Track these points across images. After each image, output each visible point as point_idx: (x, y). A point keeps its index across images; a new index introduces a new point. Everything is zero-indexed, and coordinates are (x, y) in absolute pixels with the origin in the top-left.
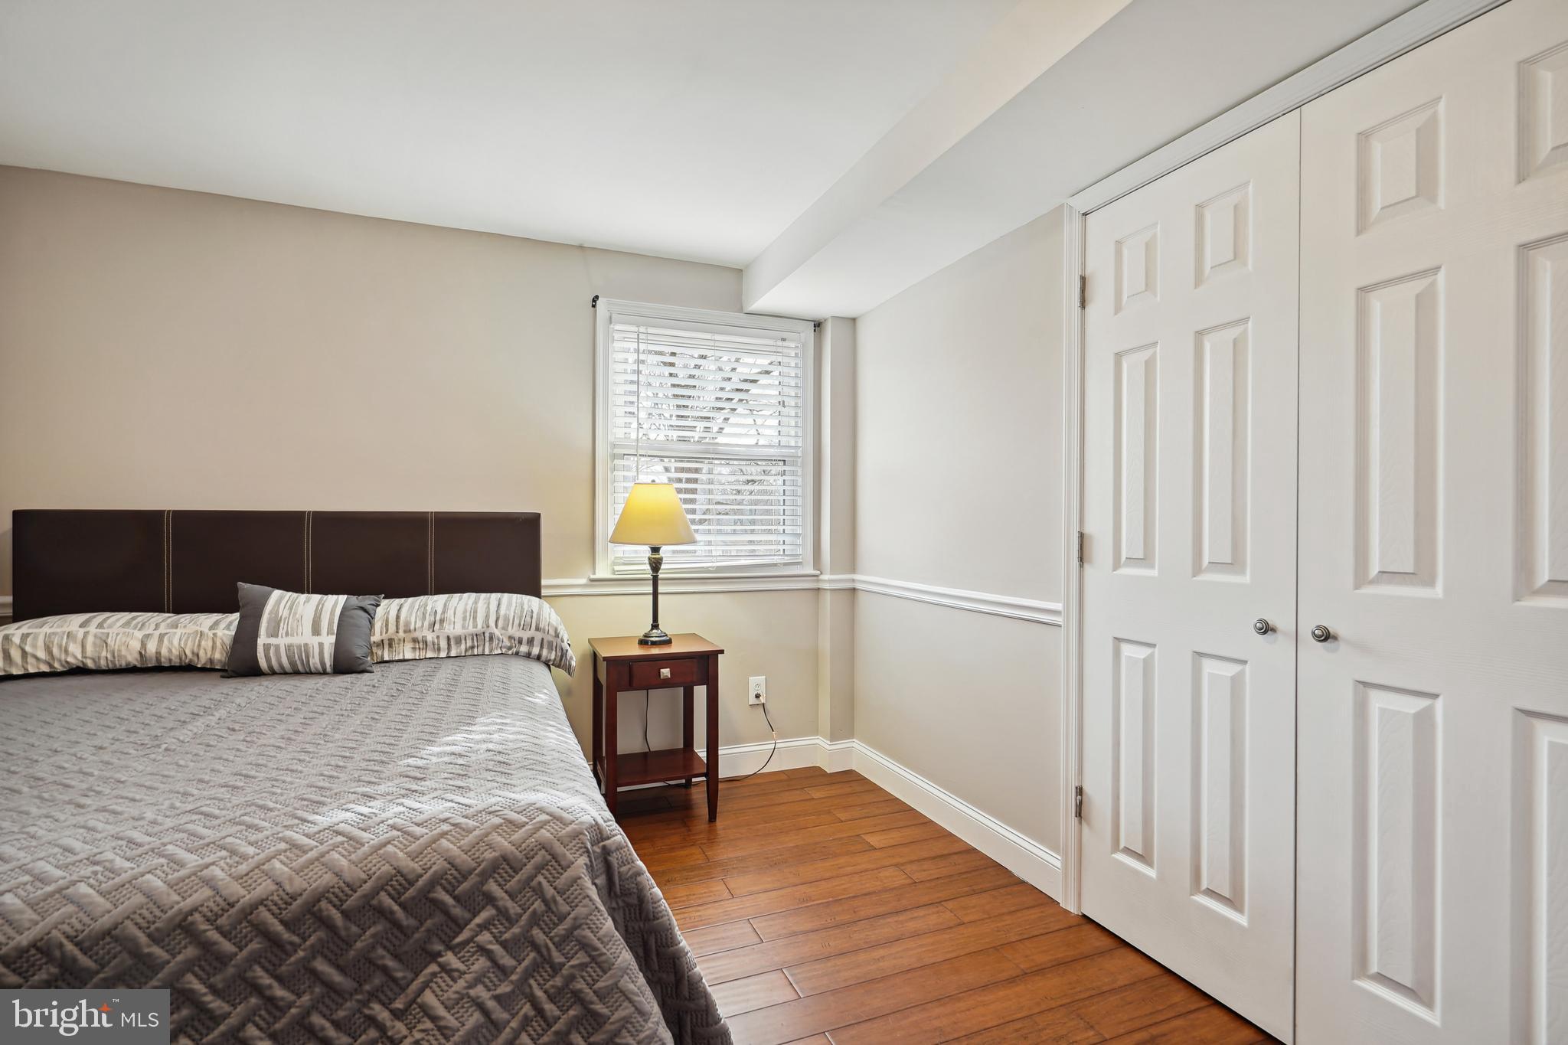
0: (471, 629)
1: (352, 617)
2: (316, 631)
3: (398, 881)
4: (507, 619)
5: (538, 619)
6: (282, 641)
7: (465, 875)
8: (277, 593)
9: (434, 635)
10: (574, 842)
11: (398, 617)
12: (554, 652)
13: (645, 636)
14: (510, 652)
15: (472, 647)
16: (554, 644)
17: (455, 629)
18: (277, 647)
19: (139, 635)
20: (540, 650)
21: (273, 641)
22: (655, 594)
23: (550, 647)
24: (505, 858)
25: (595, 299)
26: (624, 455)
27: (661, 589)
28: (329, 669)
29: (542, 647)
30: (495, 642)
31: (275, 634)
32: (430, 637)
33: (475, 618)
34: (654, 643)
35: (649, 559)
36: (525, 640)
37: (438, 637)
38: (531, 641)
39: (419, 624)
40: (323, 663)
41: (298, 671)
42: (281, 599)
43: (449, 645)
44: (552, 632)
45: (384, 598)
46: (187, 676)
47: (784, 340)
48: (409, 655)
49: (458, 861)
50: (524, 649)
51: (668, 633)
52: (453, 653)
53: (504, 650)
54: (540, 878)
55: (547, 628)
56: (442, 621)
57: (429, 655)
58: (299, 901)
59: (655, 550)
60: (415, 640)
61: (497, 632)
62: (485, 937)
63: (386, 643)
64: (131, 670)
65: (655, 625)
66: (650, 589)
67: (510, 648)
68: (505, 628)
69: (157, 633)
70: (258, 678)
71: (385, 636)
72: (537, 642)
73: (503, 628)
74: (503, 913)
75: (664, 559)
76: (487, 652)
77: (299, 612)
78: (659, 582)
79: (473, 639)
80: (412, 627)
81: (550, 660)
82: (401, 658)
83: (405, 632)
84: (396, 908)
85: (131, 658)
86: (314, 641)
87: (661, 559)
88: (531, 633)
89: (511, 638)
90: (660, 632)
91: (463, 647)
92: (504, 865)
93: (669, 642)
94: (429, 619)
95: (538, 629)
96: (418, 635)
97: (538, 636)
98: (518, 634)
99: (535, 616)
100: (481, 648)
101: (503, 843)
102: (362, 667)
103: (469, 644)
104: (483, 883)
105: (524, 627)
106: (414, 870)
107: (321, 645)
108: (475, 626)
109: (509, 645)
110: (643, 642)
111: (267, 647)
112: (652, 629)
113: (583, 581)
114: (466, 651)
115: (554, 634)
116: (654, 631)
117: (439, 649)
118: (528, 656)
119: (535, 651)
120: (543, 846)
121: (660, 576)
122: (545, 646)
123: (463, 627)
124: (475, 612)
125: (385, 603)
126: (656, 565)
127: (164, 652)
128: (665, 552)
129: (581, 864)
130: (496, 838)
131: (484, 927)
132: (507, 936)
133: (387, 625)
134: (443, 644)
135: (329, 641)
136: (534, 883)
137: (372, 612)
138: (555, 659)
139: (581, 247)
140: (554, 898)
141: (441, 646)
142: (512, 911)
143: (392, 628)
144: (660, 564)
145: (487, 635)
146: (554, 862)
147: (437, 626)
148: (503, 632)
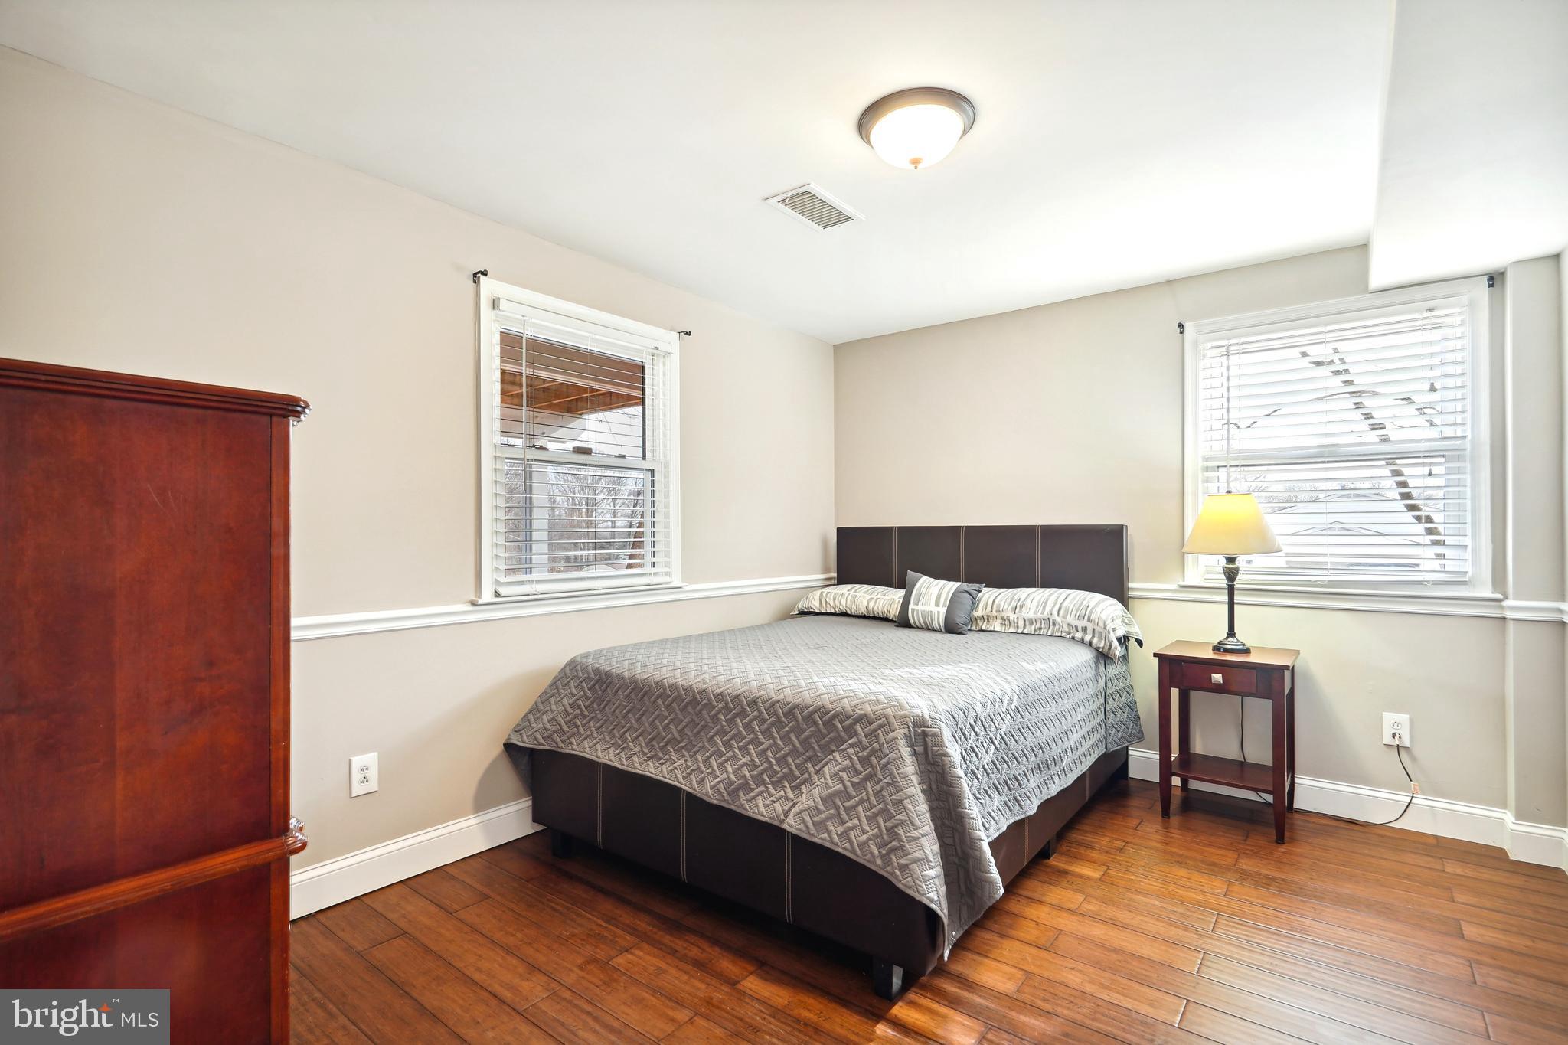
0: (1039, 615)
1: (959, 597)
2: (937, 604)
3: (822, 710)
4: (1067, 610)
5: (1091, 612)
6: (919, 608)
7: (848, 717)
8: (925, 578)
9: (1015, 616)
10: (902, 720)
11: (994, 601)
12: (1103, 642)
13: (1219, 643)
14: (1068, 636)
15: (1040, 629)
16: (1104, 635)
17: (1029, 614)
18: (918, 611)
19: (868, 597)
20: (1092, 638)
21: (916, 607)
22: (1231, 604)
23: (1100, 639)
24: (866, 715)
25: (1181, 326)
26: (1218, 467)
27: (1237, 598)
28: (943, 629)
29: (1093, 636)
30: (1057, 627)
31: (917, 604)
32: (1012, 617)
33: (1044, 607)
34: (1227, 651)
35: (1223, 567)
36: (1080, 629)
37: (1018, 618)
38: (1085, 630)
39: (1006, 607)
40: (940, 626)
41: (927, 628)
42: (925, 581)
43: (1025, 625)
44: (1101, 624)
45: (985, 587)
46: (885, 623)
47: (1431, 310)
48: (998, 628)
49: (846, 709)
50: (1079, 635)
51: (1245, 642)
52: (1025, 631)
53: (1063, 634)
54: (880, 731)
55: (1097, 620)
56: (1021, 607)
57: (1012, 630)
58: (790, 705)
59: (1231, 559)
60: (1003, 618)
61: (1058, 620)
62: (851, 751)
63: (986, 617)
64: (864, 617)
65: (1231, 633)
66: (1226, 598)
67: (1069, 633)
68: (1065, 617)
69: (875, 598)
70: (908, 629)
71: (984, 613)
72: (1090, 631)
73: (1063, 617)
74: (860, 742)
75: (1241, 569)
76: (1049, 634)
77: (931, 591)
78: (1236, 592)
79: (1041, 622)
80: (1001, 609)
81: (1099, 648)
82: (992, 629)
83: (997, 612)
84: (820, 722)
85: (863, 611)
86: (935, 610)
87: (1237, 570)
88: (1085, 623)
89: (1069, 625)
90: (1235, 640)
91: (1033, 627)
92: (863, 719)
93: (1247, 651)
94: (1014, 604)
95: (1089, 620)
96: (1005, 615)
97: (1090, 627)
98: (1075, 622)
99: (1089, 609)
100: (1046, 630)
101: (868, 709)
102: (959, 631)
103: (1038, 626)
104: (855, 724)
105: (1080, 617)
106: (829, 708)
107: (939, 612)
108: (1042, 613)
109: (1067, 630)
110: (1216, 649)
111: (913, 610)
112: (1227, 638)
113: (1174, 587)
114: (1035, 630)
115: (1103, 626)
116: (1230, 639)
117: (1018, 627)
118: (1082, 641)
119: (1088, 638)
120: (885, 716)
121: (1236, 586)
122: (1096, 635)
123: (1035, 613)
124: (1046, 602)
125: (985, 590)
126: (1231, 575)
127: (876, 608)
128: (1241, 562)
129: (901, 732)
130: (867, 705)
131: (852, 746)
132: (860, 754)
133: (987, 606)
134: (1021, 623)
135: (943, 610)
136: (876, 733)
137: (974, 595)
138: (1104, 647)
139: (1169, 282)
140: (883, 743)
141: (1019, 625)
142: (864, 743)
143: (989, 608)
144: (1237, 575)
145: (1051, 621)
146: (887, 726)
147: (1018, 610)
148: (1063, 619)
